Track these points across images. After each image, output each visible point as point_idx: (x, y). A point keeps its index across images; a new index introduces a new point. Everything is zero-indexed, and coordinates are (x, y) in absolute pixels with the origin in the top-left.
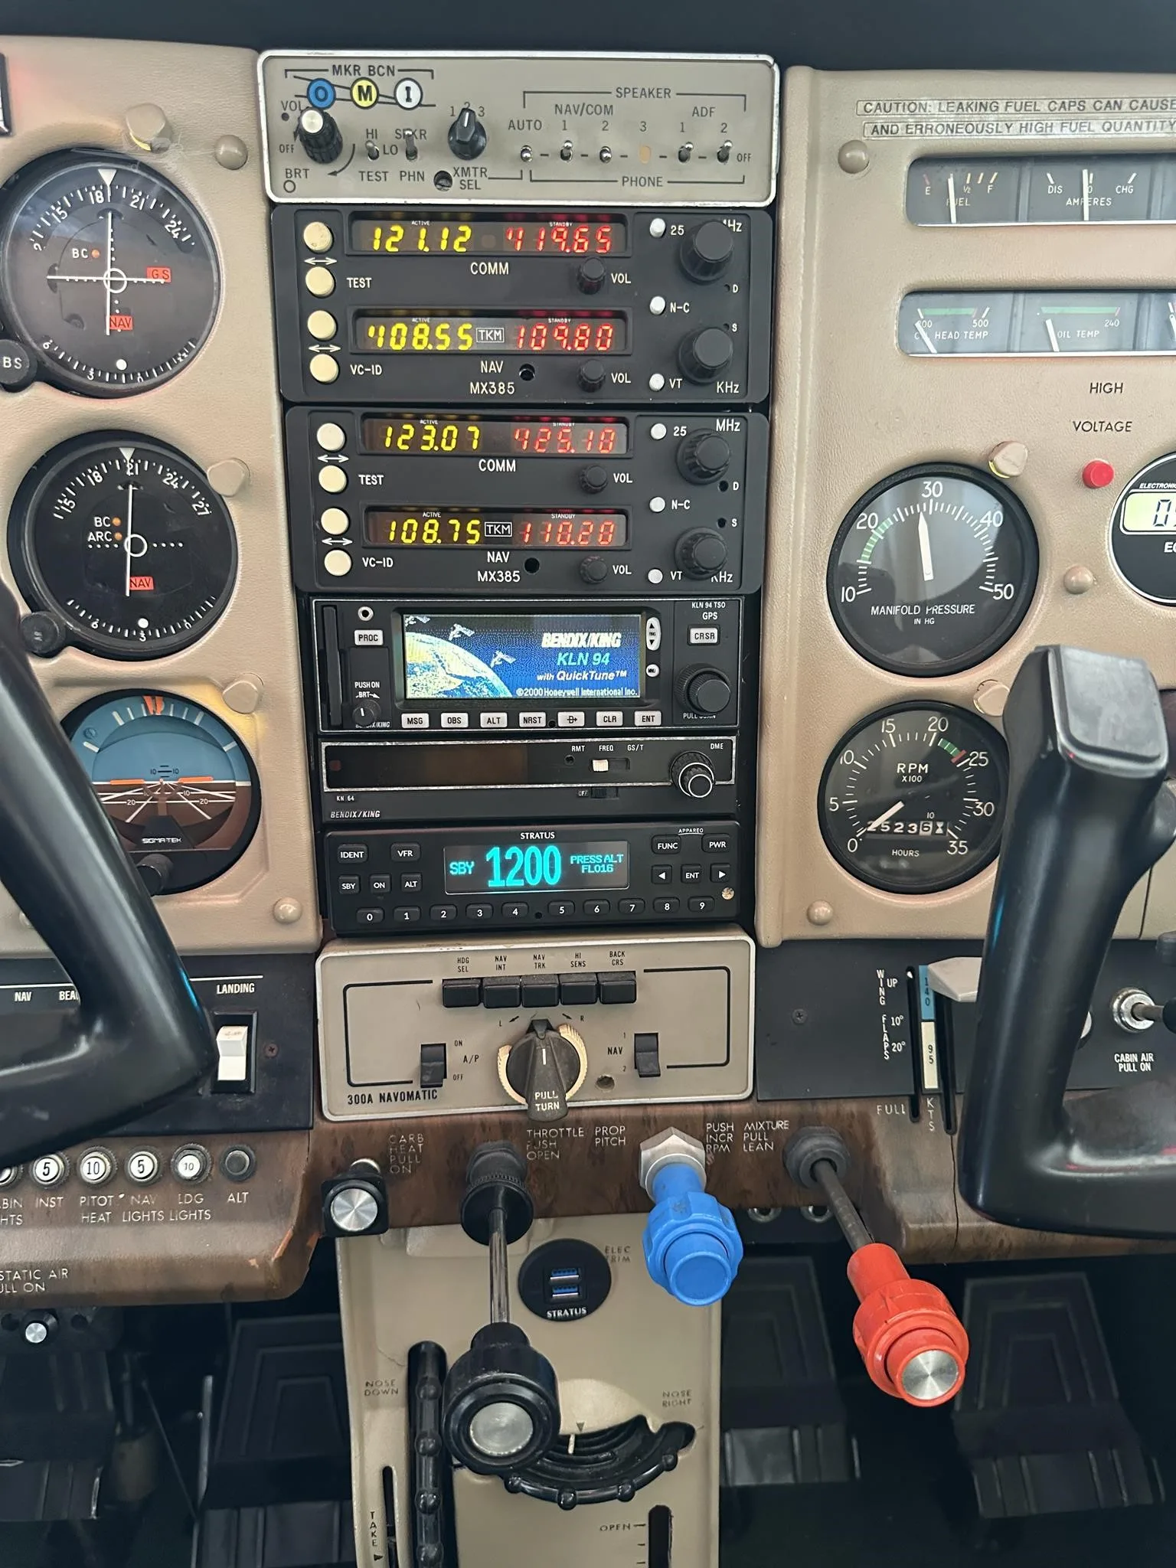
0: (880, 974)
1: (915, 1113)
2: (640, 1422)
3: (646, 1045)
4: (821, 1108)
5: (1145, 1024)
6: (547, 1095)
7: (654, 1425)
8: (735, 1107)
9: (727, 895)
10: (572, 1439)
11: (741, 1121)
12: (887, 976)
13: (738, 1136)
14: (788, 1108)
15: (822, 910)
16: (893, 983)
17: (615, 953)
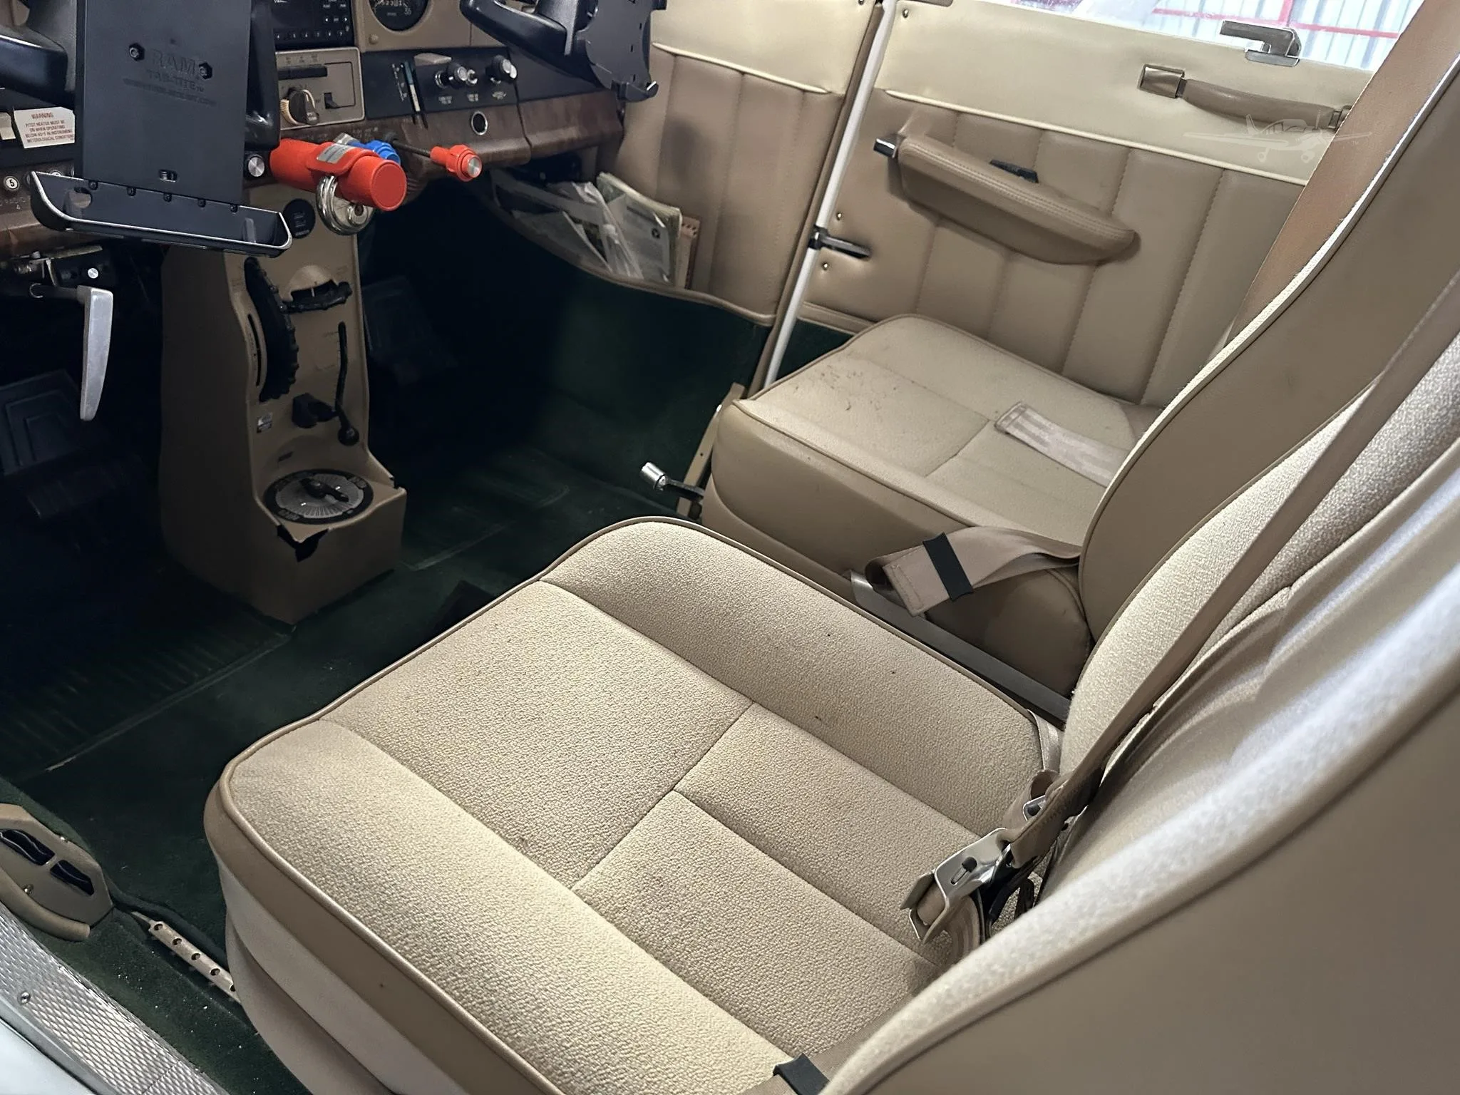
0: (393, 66)
1: (414, 122)
2: (331, 282)
3: (328, 96)
4: (388, 122)
5: (475, 82)
6: (311, 114)
7: (337, 283)
8: (361, 123)
9: (348, 29)
10: (313, 291)
11: (363, 128)
12: (396, 67)
13: (363, 135)
14: (377, 122)
15: (375, 38)
16: (398, 69)
17: (314, 56)
